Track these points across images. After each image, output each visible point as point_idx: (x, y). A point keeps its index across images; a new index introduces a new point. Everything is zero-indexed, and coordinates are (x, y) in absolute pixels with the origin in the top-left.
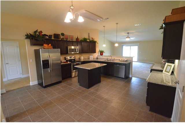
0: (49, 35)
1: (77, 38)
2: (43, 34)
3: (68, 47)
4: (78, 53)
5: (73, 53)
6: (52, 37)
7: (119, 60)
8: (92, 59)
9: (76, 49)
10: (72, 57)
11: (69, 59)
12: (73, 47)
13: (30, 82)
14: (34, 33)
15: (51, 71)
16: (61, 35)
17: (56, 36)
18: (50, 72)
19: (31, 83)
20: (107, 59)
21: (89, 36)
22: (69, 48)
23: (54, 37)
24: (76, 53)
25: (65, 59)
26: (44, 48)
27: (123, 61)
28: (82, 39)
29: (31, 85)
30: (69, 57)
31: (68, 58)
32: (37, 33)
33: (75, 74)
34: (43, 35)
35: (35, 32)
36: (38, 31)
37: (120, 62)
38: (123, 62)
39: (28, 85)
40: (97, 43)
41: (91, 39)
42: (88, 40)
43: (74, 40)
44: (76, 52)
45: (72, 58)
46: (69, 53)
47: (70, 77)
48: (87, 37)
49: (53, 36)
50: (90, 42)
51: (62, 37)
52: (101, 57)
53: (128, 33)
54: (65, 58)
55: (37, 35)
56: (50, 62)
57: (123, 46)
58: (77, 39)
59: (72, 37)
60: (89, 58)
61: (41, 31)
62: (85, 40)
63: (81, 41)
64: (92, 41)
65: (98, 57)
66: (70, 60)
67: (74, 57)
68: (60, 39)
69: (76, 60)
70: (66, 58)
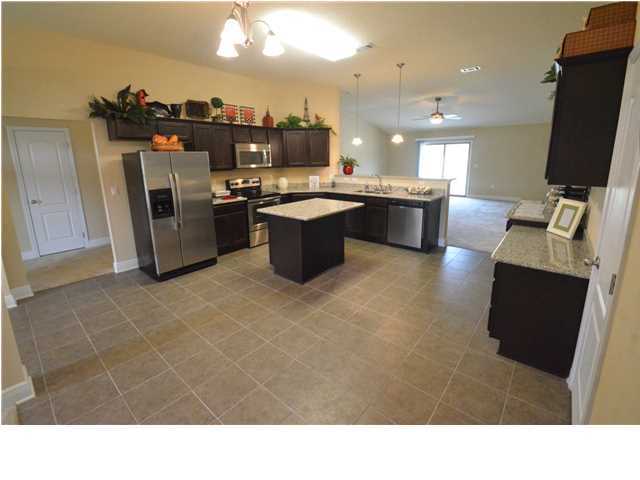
0: (172, 106)
1: (265, 115)
2: (149, 99)
3: (237, 146)
4: (270, 165)
5: (253, 166)
6: (179, 112)
7: (407, 190)
8: (318, 185)
9: (261, 154)
10: (251, 181)
11: (241, 186)
12: (253, 148)
13: (113, 261)
14: (118, 98)
15: (179, 225)
16: (211, 106)
17: (196, 108)
18: (176, 228)
19: (115, 264)
20: (367, 187)
21: (306, 109)
22: (238, 151)
23: (189, 113)
24: (263, 165)
25: (228, 188)
26: (155, 150)
27: (418, 194)
28: (285, 121)
29: (116, 271)
30: (240, 181)
31: (237, 184)
32: (130, 99)
33: (262, 235)
34: (148, 104)
35: (124, 94)
36: (132, 90)
37: (409, 197)
38: (416, 198)
39: (108, 271)
40: (334, 134)
41: (313, 121)
42: (303, 124)
43: (258, 122)
44: (262, 162)
45: (251, 185)
46: (239, 166)
47: (247, 244)
48: (299, 113)
49: (183, 107)
50: (309, 129)
51: (215, 112)
52: (347, 179)
53: (438, 99)
54: (227, 182)
55: (128, 104)
56: (178, 197)
57: (419, 143)
58: (267, 119)
59: (249, 114)
60: (306, 185)
61: (143, 91)
62: (292, 124)
63: (280, 130)
64: (316, 125)
65: (337, 181)
66: (245, 192)
67: (257, 180)
68: (210, 120)
69: (263, 189)
70: (231, 182)
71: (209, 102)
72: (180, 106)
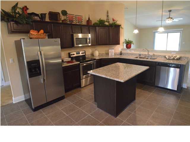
0: (41, 14)
1: (88, 19)
2: (29, 11)
3: (75, 35)
5: (80, 45)
6: (45, 18)
8: (113, 54)
9: (86, 39)
10: (81, 52)
11: (76, 55)
14: (12, 10)
15: (44, 80)
16: (61, 15)
17: (54, 15)
21: (108, 16)
22: (75, 38)
23: (50, 18)
24: (87, 45)
26: (31, 38)
27: (173, 59)
29: (14, 102)
30: (75, 53)
31: (74, 54)
32: (18, 10)
33: (86, 81)
34: (29, 14)
35: (15, 7)
38: (172, 62)
40: (122, 28)
41: (111, 22)
42: (107, 24)
43: (84, 23)
44: (86, 43)
45: (81, 54)
46: (75, 45)
47: (79, 86)
48: (104, 18)
49: (47, 16)
50: (110, 26)
51: (63, 18)
52: (128, 51)
53: (170, 11)
54: (69, 54)
55: (17, 13)
58: (89, 21)
59: (80, 18)
60: (108, 54)
61: (26, 7)
62: (101, 23)
63: (95, 26)
64: (112, 24)
65: (122, 52)
67: (84, 52)
68: (61, 22)
69: (87, 56)
70: (71, 53)
71: (60, 12)
72: (45, 14)
